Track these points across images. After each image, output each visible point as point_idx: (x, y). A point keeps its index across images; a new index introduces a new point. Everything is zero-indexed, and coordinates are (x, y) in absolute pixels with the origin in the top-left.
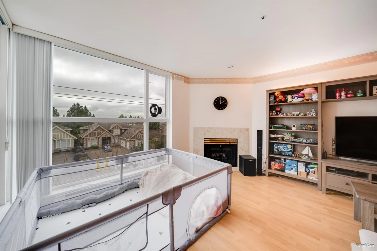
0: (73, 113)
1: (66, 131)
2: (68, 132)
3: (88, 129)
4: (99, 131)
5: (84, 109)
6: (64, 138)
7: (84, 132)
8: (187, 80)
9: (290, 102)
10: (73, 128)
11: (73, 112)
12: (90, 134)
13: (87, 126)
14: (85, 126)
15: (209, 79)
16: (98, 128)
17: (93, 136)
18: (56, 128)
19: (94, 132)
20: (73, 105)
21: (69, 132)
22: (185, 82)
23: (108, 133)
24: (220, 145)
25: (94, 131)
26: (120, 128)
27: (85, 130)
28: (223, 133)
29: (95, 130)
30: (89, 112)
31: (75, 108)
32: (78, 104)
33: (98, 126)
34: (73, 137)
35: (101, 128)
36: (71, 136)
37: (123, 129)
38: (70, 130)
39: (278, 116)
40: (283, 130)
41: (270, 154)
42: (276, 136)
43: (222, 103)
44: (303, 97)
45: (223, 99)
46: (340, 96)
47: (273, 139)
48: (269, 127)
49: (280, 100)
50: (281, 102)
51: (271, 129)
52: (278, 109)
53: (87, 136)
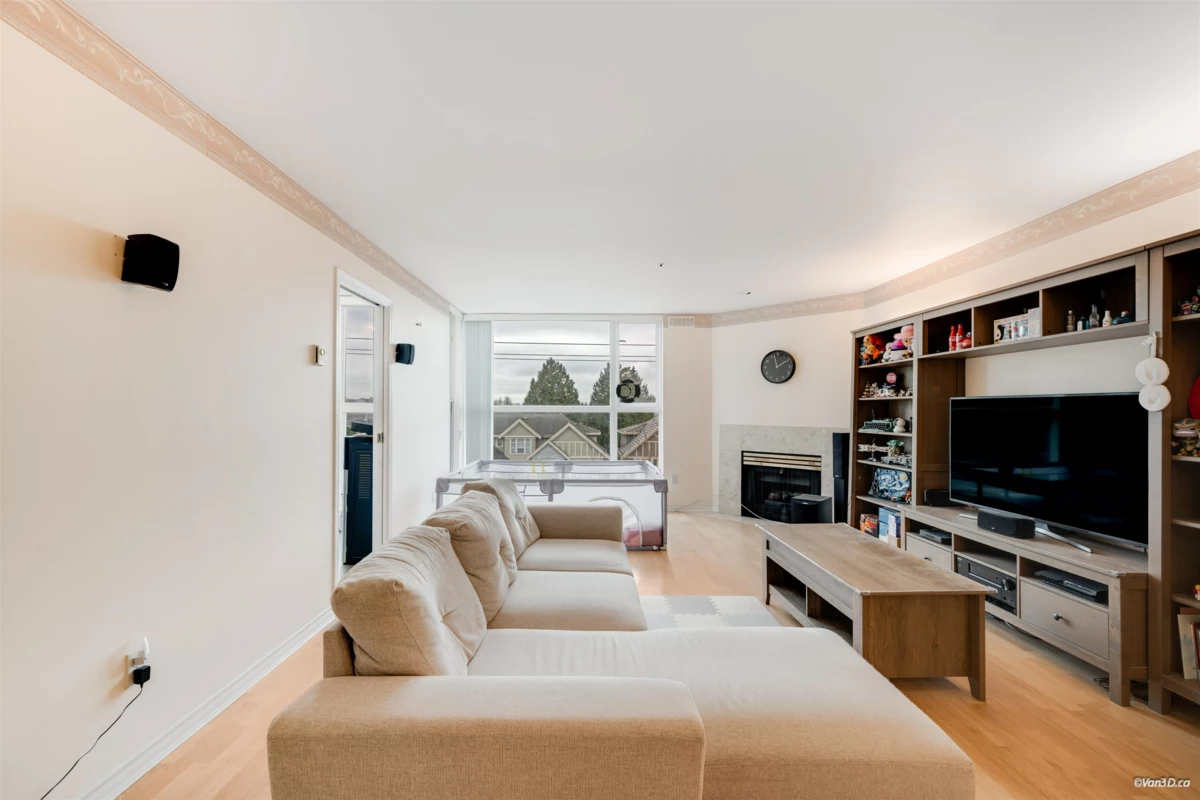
2: (594, 441)
3: (635, 433)
6: (578, 454)
7: (628, 443)
8: (704, 320)
9: (887, 361)
12: (639, 448)
13: (636, 426)
18: (569, 428)
21: (595, 439)
22: (698, 324)
24: (779, 468)
25: (649, 439)
28: (784, 440)
29: (652, 438)
36: (597, 452)
38: (598, 436)
39: (875, 398)
40: (882, 432)
41: (857, 492)
42: (874, 448)
43: (780, 366)
44: (901, 347)
45: (782, 355)
46: (954, 344)
47: (866, 455)
48: (858, 424)
49: (870, 356)
50: (873, 362)
51: (861, 431)
52: (891, 378)
53: (633, 454)
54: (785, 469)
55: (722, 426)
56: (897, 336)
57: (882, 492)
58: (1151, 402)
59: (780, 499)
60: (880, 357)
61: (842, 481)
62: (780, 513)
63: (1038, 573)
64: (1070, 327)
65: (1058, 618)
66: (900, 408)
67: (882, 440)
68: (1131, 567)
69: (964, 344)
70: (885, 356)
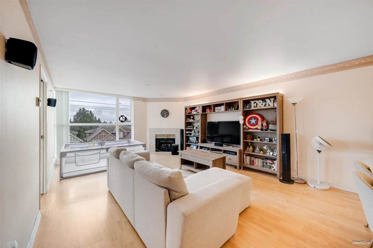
0: (80, 118)
1: (73, 134)
2: (75, 136)
3: (93, 132)
4: (103, 134)
5: (89, 113)
7: (89, 135)
8: (145, 100)
9: (193, 114)
10: (79, 131)
11: (79, 116)
12: (95, 137)
13: (93, 130)
14: (90, 130)
15: (158, 99)
16: (102, 132)
17: (97, 139)
19: (98, 135)
20: (79, 110)
22: (143, 101)
23: (111, 136)
24: (165, 139)
26: (123, 131)
27: (90, 134)
29: (100, 133)
30: (94, 116)
31: (81, 112)
32: (84, 109)
33: (102, 130)
34: (79, 140)
35: (105, 131)
36: (77, 139)
37: (126, 132)
38: (77, 134)
39: (190, 121)
40: (191, 129)
41: (186, 142)
42: (189, 132)
43: (165, 113)
44: (196, 111)
45: (166, 111)
46: (207, 111)
47: (188, 134)
48: (186, 127)
49: (189, 112)
50: (189, 113)
51: (187, 129)
52: (192, 117)
53: (92, 139)
54: (167, 139)
55: (150, 129)
56: (196, 109)
57: (191, 141)
58: (241, 122)
59: (165, 146)
60: (191, 113)
61: (182, 140)
62: (165, 149)
63: (226, 152)
64: (228, 110)
65: (229, 159)
66: (193, 123)
67: (191, 130)
68: (239, 149)
69: (210, 111)
70: (192, 112)
